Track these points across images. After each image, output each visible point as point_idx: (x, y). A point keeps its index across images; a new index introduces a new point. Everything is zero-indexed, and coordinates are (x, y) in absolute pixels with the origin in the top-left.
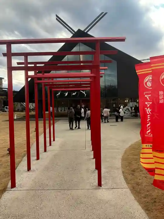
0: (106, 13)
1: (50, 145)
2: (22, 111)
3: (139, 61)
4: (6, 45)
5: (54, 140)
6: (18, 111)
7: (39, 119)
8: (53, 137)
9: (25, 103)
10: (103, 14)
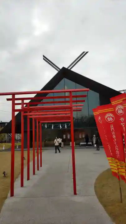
0: (87, 52)
1: (38, 170)
2: (9, 142)
3: (118, 91)
4: (12, 95)
5: (41, 166)
6: (5, 142)
7: (25, 149)
8: (40, 164)
9: (11, 134)
10: (84, 53)
